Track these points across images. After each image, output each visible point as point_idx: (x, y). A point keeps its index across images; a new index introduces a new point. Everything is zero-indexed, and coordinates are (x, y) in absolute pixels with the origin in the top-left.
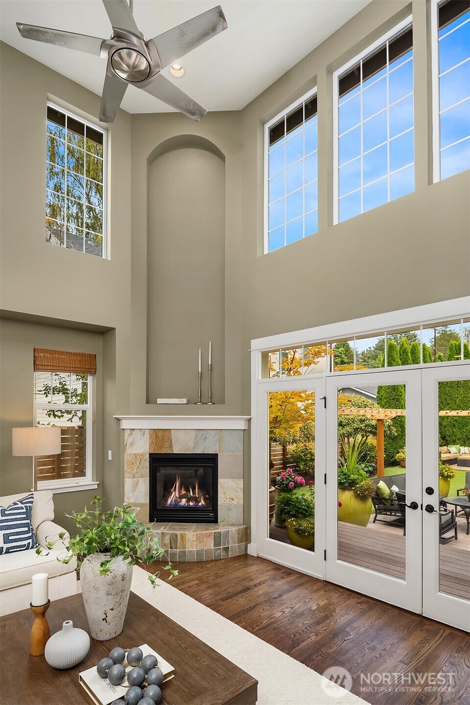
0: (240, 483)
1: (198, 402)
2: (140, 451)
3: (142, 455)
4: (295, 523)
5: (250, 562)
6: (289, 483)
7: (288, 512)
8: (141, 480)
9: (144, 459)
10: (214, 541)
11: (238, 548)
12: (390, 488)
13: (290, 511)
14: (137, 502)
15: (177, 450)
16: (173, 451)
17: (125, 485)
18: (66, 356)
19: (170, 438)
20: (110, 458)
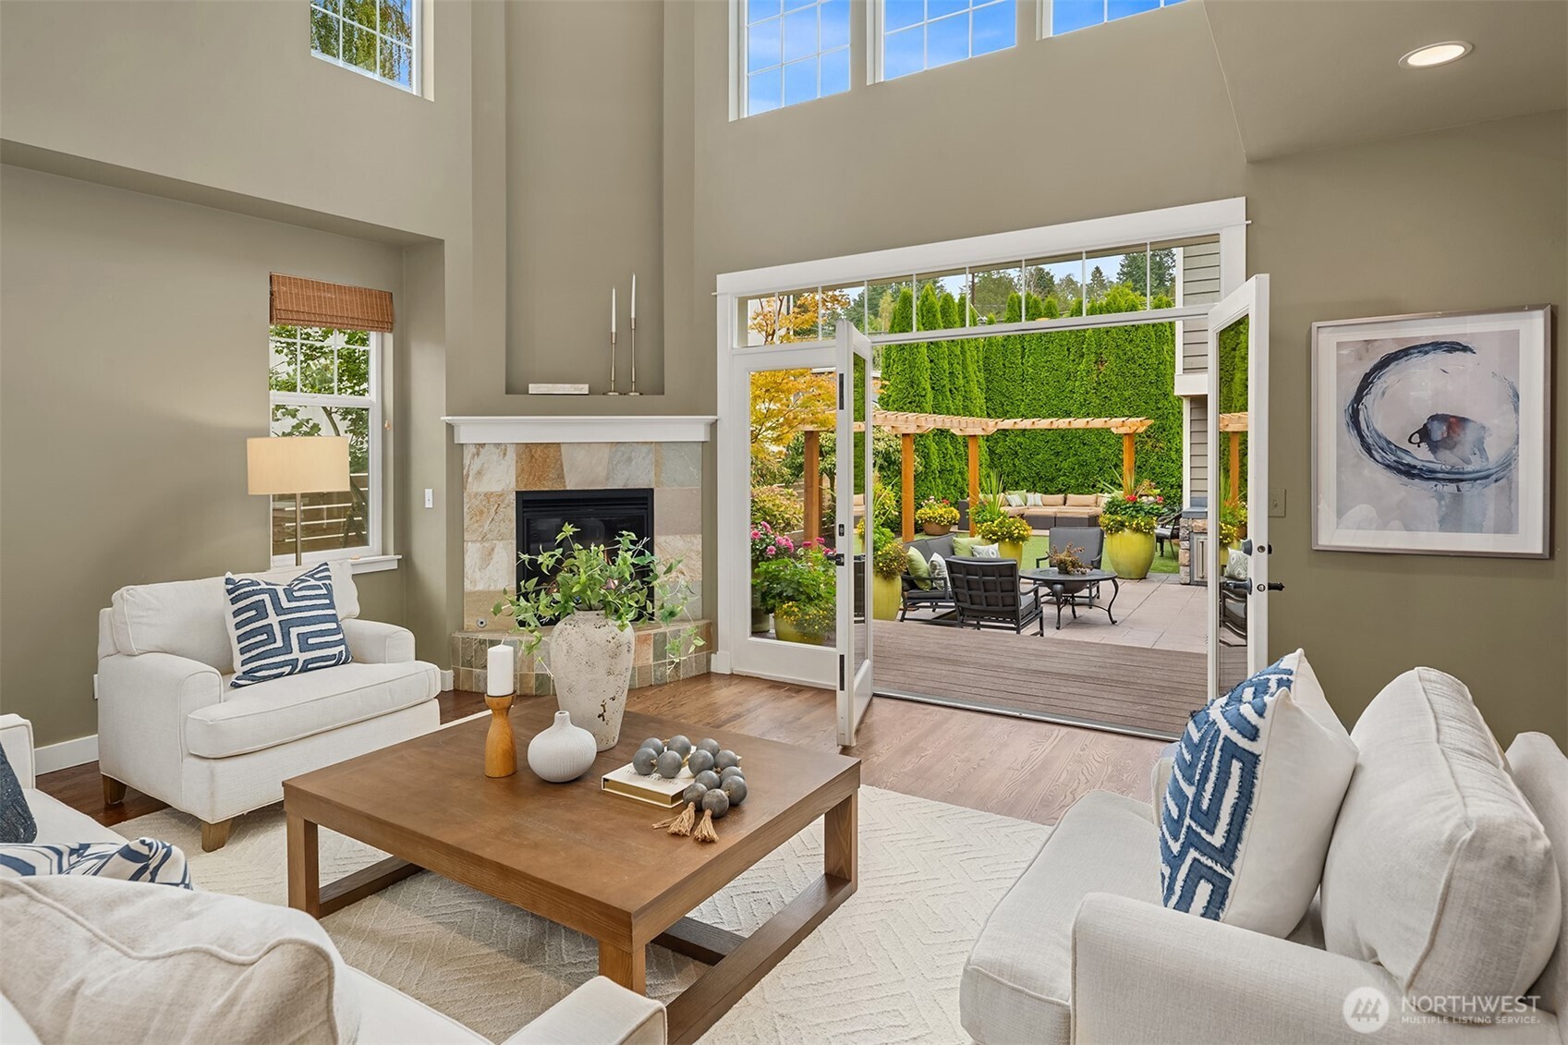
0: (695, 541)
1: (611, 391)
2: (496, 488)
3: (501, 496)
4: (796, 610)
5: (715, 683)
6: (766, 548)
7: (777, 594)
8: (500, 545)
9: (506, 502)
10: (654, 650)
11: (696, 662)
12: (927, 558)
13: (782, 592)
14: (492, 588)
15: (573, 483)
16: (565, 486)
17: (466, 557)
18: (335, 294)
19: (559, 461)
20: (429, 504)
